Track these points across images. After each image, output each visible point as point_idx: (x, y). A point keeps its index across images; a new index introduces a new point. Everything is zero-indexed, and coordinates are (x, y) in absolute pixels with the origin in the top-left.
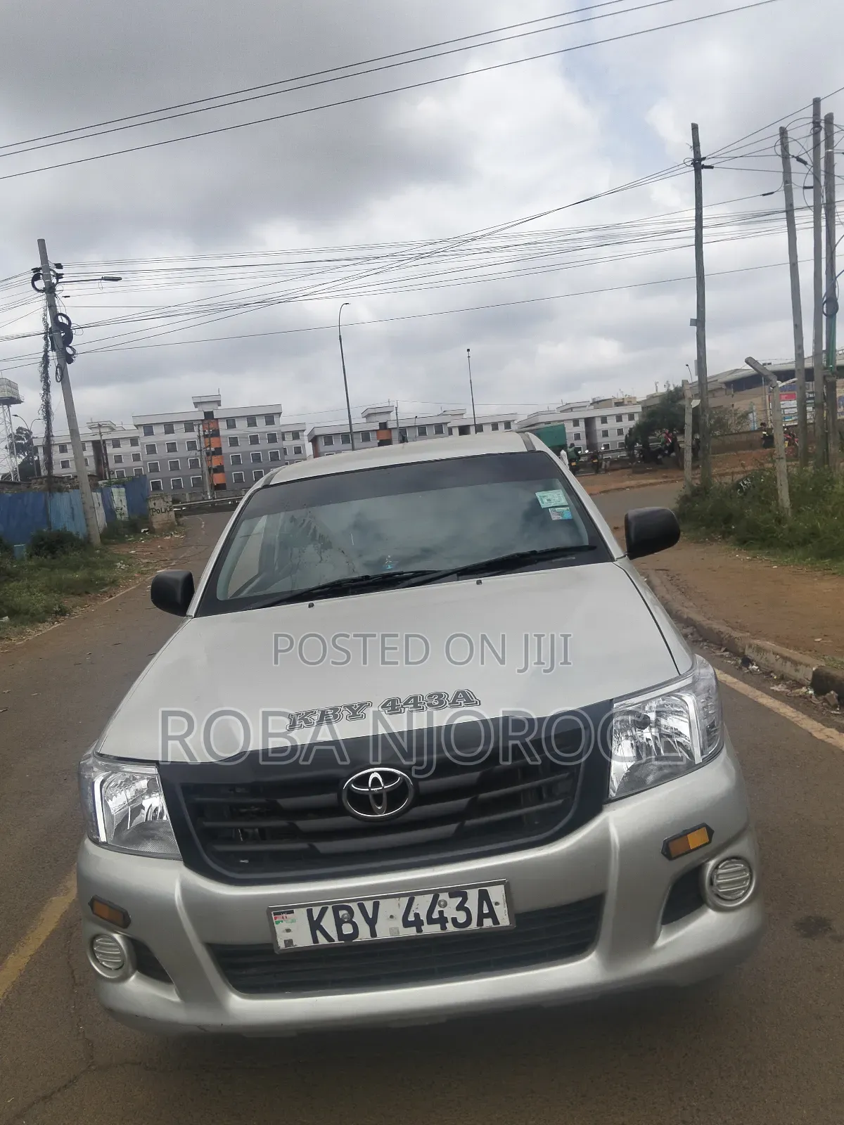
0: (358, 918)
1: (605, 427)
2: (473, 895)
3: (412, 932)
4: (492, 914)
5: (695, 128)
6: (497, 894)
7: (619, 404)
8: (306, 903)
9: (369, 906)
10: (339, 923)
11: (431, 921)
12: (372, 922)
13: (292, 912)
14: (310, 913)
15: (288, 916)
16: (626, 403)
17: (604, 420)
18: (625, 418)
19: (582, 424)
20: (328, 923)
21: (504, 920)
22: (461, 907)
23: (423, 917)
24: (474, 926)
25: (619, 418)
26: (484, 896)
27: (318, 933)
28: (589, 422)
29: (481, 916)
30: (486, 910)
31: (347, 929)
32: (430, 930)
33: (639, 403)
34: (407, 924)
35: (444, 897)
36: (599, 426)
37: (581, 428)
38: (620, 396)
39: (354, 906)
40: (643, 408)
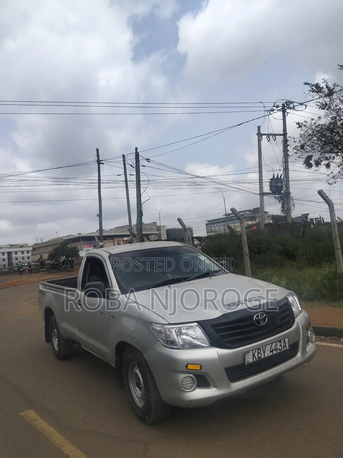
0: (262, 352)
1: (16, 256)
2: (283, 341)
3: (271, 354)
4: (286, 346)
5: (97, 150)
6: (286, 340)
7: (21, 247)
8: (252, 349)
9: (264, 347)
10: (258, 353)
11: (275, 350)
12: (264, 352)
13: (249, 352)
14: (253, 352)
15: (249, 354)
16: (24, 246)
17: (16, 253)
18: (25, 253)
19: (6, 255)
20: (256, 355)
21: (288, 348)
22: (281, 345)
23: (274, 349)
24: (282, 350)
25: (23, 252)
26: (284, 341)
27: (254, 358)
28: (9, 254)
29: (284, 347)
30: (285, 345)
31: (260, 355)
32: (275, 352)
33: (30, 247)
34: (271, 352)
35: (278, 343)
36: (14, 255)
37: (6, 256)
38: (22, 243)
39: (261, 348)
40: (33, 249)
